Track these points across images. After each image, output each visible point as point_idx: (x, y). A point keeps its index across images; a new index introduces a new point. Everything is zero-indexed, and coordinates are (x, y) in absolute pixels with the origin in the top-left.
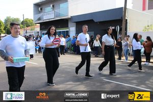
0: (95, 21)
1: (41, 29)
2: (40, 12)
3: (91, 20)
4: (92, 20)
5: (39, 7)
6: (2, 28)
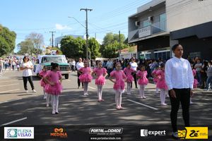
0: (199, 37)
2: (137, 28)
3: (193, 36)
4: (195, 36)
5: (135, 21)
6: (97, 50)
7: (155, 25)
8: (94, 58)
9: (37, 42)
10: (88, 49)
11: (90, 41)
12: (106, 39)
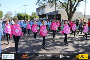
0: (52, 15)
1: (39, 18)
2: (39, 12)
5: (38, 10)
6: (28, 18)
7: (43, 11)
8: (28, 20)
9: (10, 14)
10: (26, 17)
11: (26, 15)
12: (32, 14)
